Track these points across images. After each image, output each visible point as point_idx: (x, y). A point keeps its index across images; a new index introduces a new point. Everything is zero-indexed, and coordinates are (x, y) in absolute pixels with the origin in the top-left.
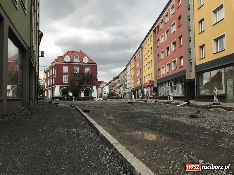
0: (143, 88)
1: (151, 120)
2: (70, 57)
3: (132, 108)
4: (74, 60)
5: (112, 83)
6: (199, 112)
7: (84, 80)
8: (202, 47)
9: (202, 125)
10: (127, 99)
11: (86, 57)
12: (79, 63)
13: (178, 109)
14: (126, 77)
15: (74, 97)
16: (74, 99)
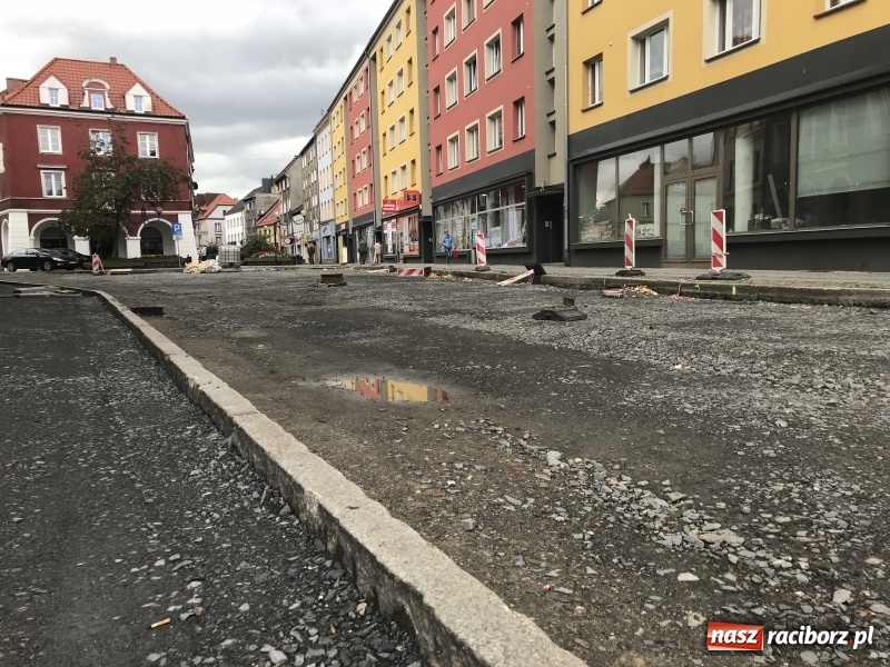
0: (383, 220)
1: (402, 333)
2: (64, 84)
3: (336, 295)
4: (86, 97)
5: (257, 201)
6: (569, 301)
7: (136, 186)
8: (591, 64)
9: (574, 343)
10: (321, 263)
11: (138, 86)
12: (107, 112)
13: (503, 296)
14: (314, 178)
15: (96, 258)
16: (97, 266)
